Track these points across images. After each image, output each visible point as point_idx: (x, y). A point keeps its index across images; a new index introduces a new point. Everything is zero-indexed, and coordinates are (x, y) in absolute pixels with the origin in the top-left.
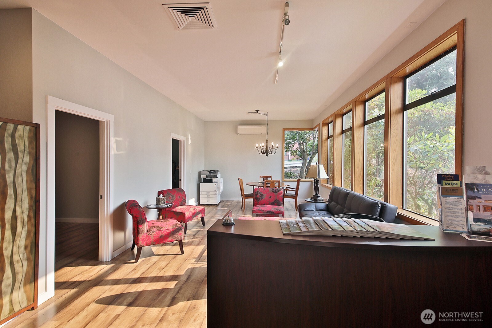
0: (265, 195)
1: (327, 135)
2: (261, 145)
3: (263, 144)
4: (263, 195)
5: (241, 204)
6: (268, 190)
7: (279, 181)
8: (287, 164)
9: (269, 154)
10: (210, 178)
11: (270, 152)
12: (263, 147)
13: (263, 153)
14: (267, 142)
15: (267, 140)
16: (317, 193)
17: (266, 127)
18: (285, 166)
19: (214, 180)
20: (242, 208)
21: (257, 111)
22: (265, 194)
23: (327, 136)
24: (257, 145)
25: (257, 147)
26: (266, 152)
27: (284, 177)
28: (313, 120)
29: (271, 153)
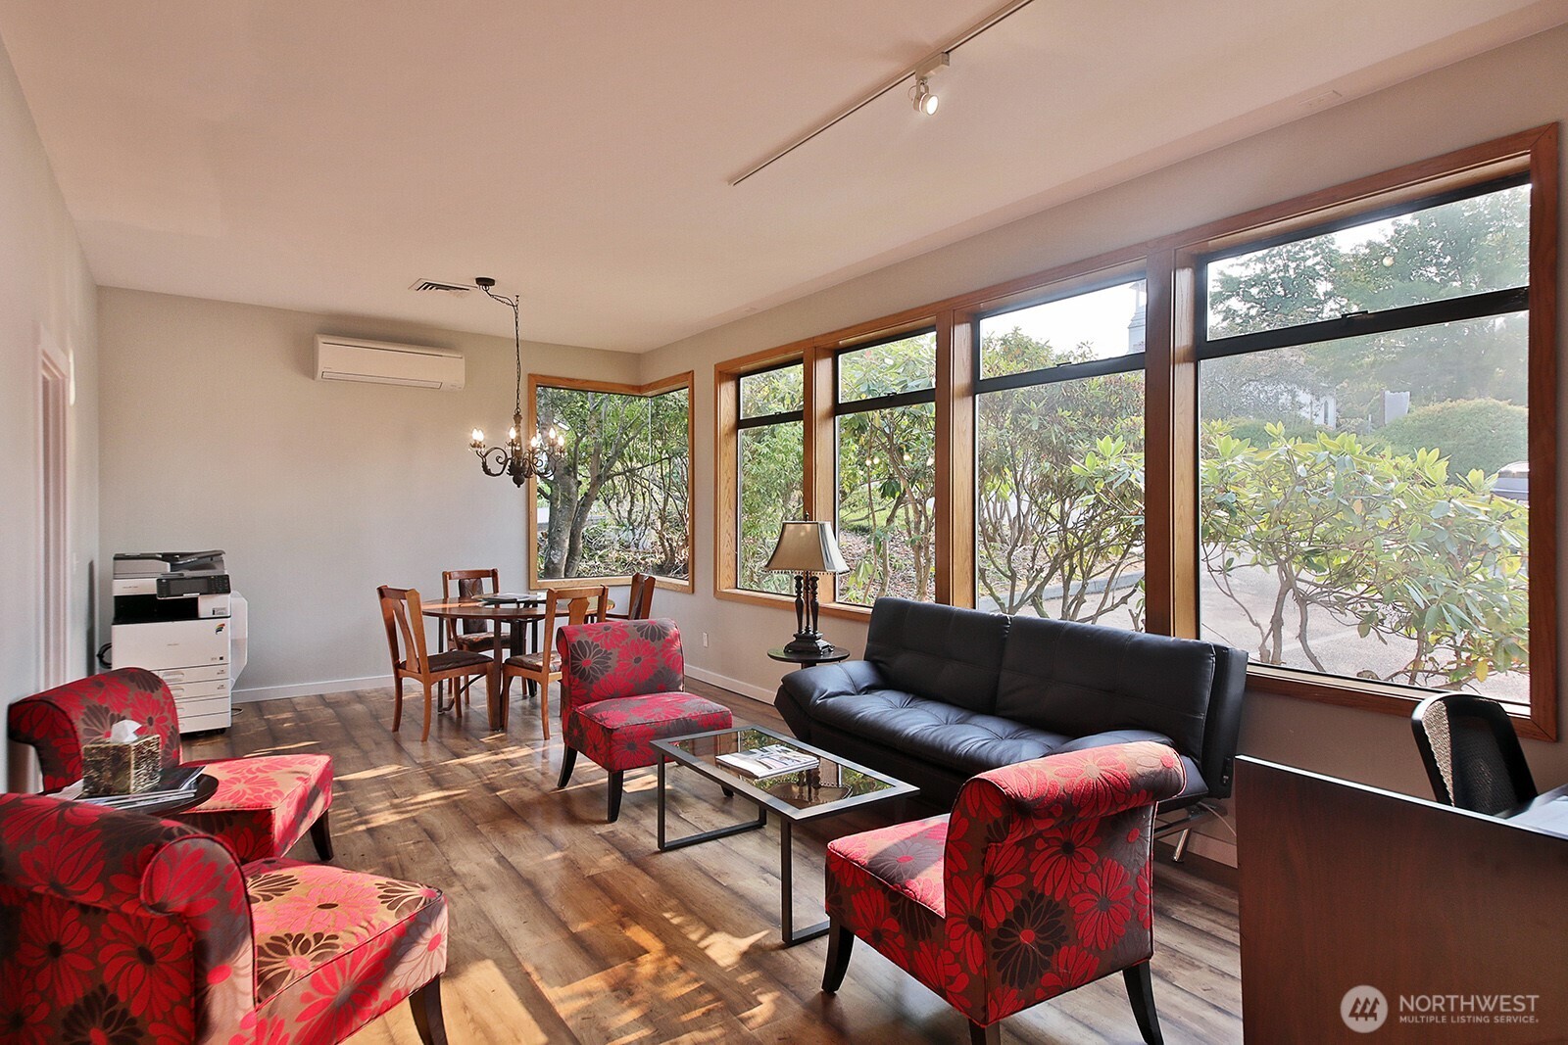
0: (615, 652)
1: (733, 413)
4: (607, 656)
6: (623, 631)
10: (186, 596)
15: (517, 417)
16: (807, 628)
19: (206, 604)
21: (486, 282)
22: (612, 650)
23: (732, 421)
28: (639, 354)
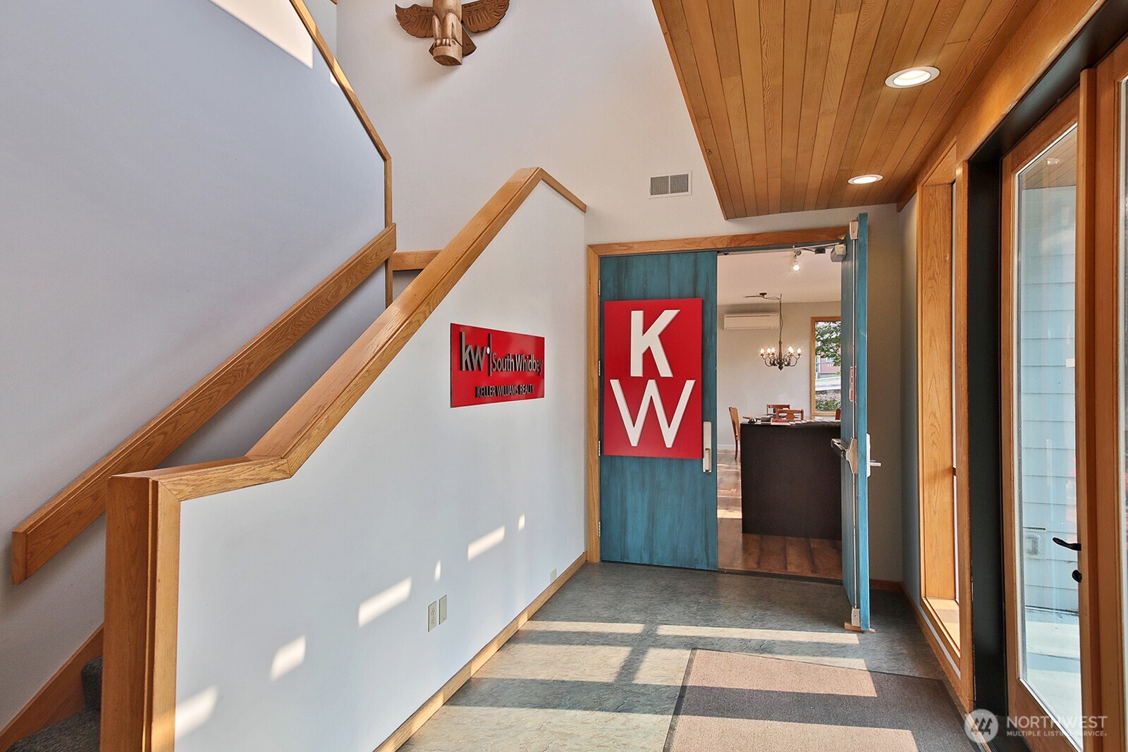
2: (769, 351)
3: (773, 350)
5: (735, 453)
7: (802, 412)
8: (820, 384)
9: (783, 365)
11: (786, 363)
12: (773, 354)
13: (774, 364)
14: (780, 346)
15: (780, 343)
17: (779, 317)
18: (817, 389)
20: (736, 458)
21: (763, 294)
24: (762, 351)
25: (762, 355)
26: (780, 362)
27: (814, 406)
29: (788, 365)
